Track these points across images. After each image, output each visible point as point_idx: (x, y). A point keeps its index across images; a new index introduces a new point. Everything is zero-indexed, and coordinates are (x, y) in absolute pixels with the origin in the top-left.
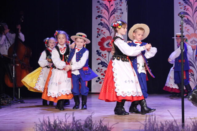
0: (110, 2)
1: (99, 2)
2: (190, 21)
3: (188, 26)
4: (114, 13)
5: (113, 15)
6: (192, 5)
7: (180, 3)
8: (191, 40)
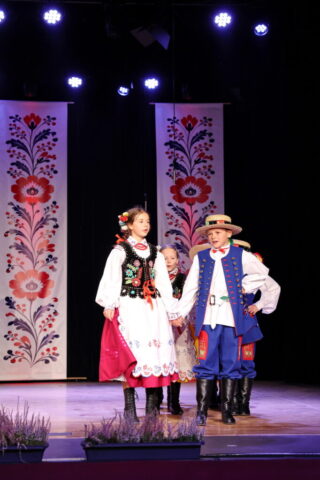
2: (26, 248)
3: (23, 257)
6: (30, 218)
7: (8, 213)
8: (28, 281)
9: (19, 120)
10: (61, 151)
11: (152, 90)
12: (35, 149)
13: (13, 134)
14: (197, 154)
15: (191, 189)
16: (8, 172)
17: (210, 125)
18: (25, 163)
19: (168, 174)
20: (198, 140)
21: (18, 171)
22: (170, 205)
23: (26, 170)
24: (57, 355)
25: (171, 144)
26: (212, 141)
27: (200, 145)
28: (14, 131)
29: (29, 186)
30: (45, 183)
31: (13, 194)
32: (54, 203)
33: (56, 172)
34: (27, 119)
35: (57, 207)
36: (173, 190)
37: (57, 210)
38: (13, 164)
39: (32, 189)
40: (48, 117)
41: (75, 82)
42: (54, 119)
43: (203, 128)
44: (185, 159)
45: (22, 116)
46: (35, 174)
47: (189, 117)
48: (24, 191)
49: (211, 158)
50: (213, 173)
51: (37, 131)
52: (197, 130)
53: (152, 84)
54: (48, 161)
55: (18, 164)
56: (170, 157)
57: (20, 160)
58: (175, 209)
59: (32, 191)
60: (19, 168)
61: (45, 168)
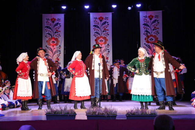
0: (53, 46)
1: (46, 46)
4: (56, 53)
5: (55, 54)
9: (97, 19)
10: (110, 28)
11: (139, 7)
12: (102, 28)
13: (95, 23)
14: (153, 27)
15: (151, 39)
16: (94, 35)
17: (158, 18)
18: (99, 32)
19: (144, 34)
20: (154, 23)
21: (97, 35)
22: (145, 44)
23: (99, 34)
25: (145, 24)
26: (158, 23)
27: (154, 24)
28: (95, 22)
30: (105, 38)
31: (96, 42)
32: (108, 44)
33: (108, 35)
34: (99, 18)
35: (109, 46)
36: (145, 39)
37: (109, 47)
38: (95, 33)
39: (101, 40)
40: (106, 17)
41: (114, 6)
42: (108, 18)
43: (155, 19)
44: (150, 29)
45: (98, 17)
46: (102, 35)
47: (151, 15)
48: (99, 41)
49: (158, 28)
50: (159, 33)
51: (102, 22)
52: (153, 20)
53: (139, 6)
54: (106, 31)
55: (97, 33)
56: (145, 29)
57: (97, 31)
58: (146, 45)
59: (101, 41)
60: (97, 34)
61: (105, 33)
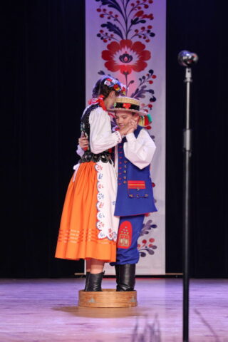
12: (129, 7)
16: (99, 35)
18: (118, 25)
21: (110, 33)
23: (119, 33)
24: (155, 247)
29: (121, 53)
30: (139, 48)
31: (105, 61)
32: (151, 72)
33: (153, 35)
35: (154, 77)
37: (154, 80)
38: (103, 26)
39: (126, 55)
46: (129, 38)
48: (116, 58)
54: (144, 22)
55: (110, 26)
57: (112, 21)
59: (126, 58)
60: (110, 30)
61: (140, 30)
